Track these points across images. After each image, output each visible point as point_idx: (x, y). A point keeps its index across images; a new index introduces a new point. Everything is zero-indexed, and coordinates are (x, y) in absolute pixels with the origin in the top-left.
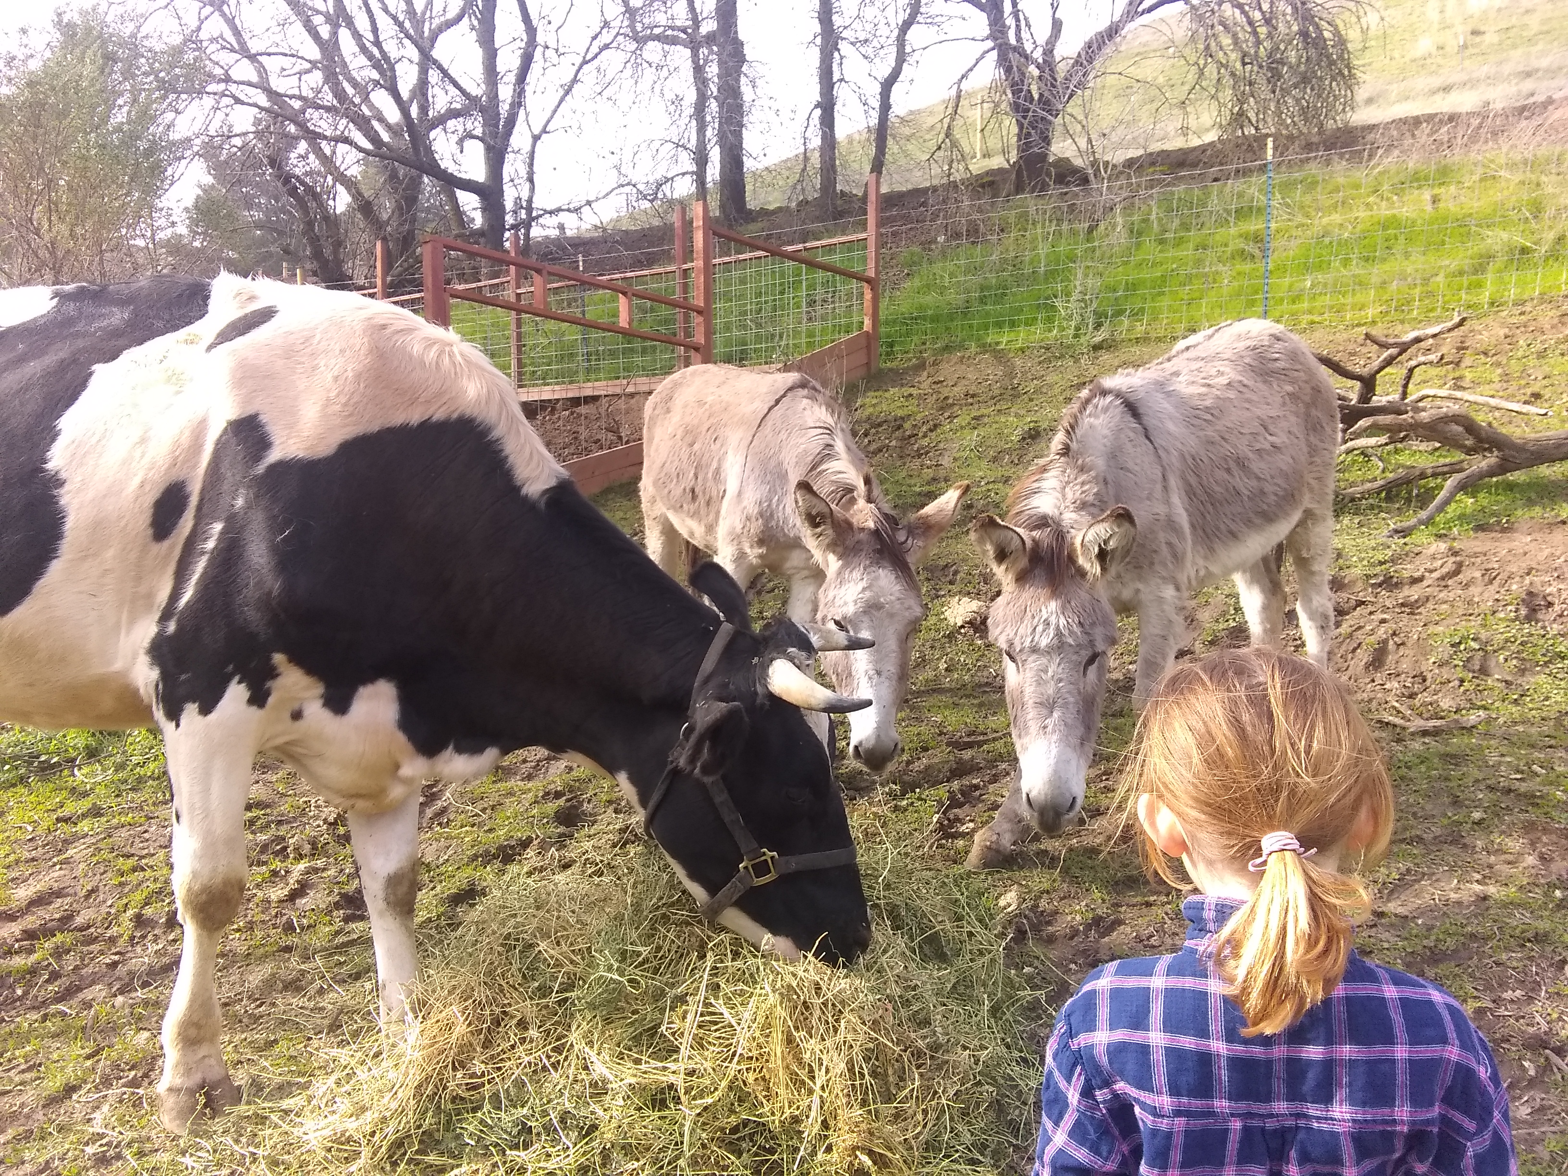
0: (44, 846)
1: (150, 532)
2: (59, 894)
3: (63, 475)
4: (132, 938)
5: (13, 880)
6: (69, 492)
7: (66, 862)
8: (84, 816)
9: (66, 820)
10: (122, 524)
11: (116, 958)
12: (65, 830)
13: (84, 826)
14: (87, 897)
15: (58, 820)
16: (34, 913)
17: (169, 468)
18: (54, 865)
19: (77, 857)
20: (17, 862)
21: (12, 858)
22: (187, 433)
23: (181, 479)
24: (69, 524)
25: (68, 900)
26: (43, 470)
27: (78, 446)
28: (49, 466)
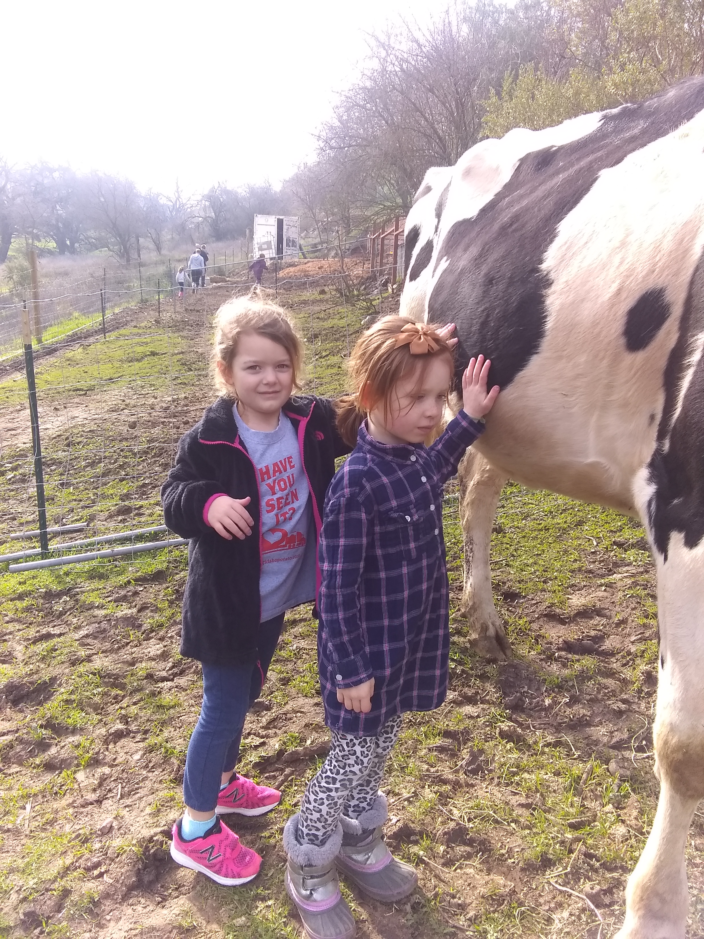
0: (600, 562)
1: (622, 341)
2: (599, 612)
3: (552, 276)
4: (640, 691)
5: (573, 585)
6: (554, 292)
7: (609, 585)
8: (633, 546)
9: (620, 545)
10: (597, 330)
11: (623, 706)
12: (616, 554)
13: (631, 555)
14: (618, 625)
15: (615, 543)
16: (577, 624)
17: (647, 275)
18: (601, 585)
19: (619, 584)
20: (580, 570)
21: (576, 565)
22: (669, 237)
23: (659, 287)
24: (549, 324)
25: (604, 621)
26: (537, 270)
27: (568, 248)
28: (544, 266)
